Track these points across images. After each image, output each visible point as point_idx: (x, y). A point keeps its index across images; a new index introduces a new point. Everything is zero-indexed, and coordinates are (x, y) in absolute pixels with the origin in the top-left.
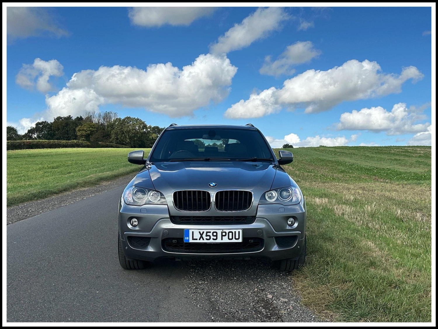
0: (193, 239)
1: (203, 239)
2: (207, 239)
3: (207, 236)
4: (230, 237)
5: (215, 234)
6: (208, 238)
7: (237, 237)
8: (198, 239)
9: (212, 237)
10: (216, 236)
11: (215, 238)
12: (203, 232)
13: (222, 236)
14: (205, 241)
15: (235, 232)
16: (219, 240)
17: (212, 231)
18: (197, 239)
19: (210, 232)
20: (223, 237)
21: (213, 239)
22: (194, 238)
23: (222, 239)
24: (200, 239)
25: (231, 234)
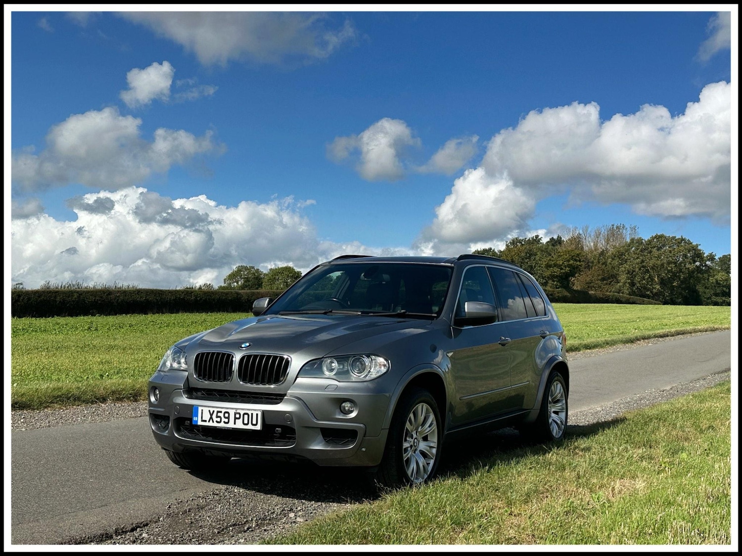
0: (203, 421)
1: (213, 422)
2: (217, 422)
3: (217, 417)
4: (246, 422)
5: (227, 415)
6: (219, 420)
7: (254, 422)
8: (208, 421)
9: (223, 419)
10: (228, 418)
11: (226, 420)
12: (214, 411)
13: (236, 418)
14: (215, 424)
15: (252, 414)
16: (231, 425)
17: (223, 411)
18: (205, 421)
19: (221, 412)
20: (237, 420)
21: (225, 422)
22: (203, 419)
23: (235, 424)
24: (209, 421)
25: (246, 416)
